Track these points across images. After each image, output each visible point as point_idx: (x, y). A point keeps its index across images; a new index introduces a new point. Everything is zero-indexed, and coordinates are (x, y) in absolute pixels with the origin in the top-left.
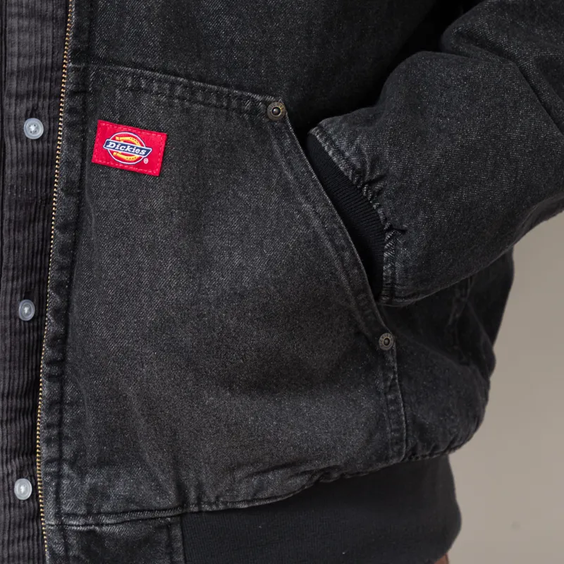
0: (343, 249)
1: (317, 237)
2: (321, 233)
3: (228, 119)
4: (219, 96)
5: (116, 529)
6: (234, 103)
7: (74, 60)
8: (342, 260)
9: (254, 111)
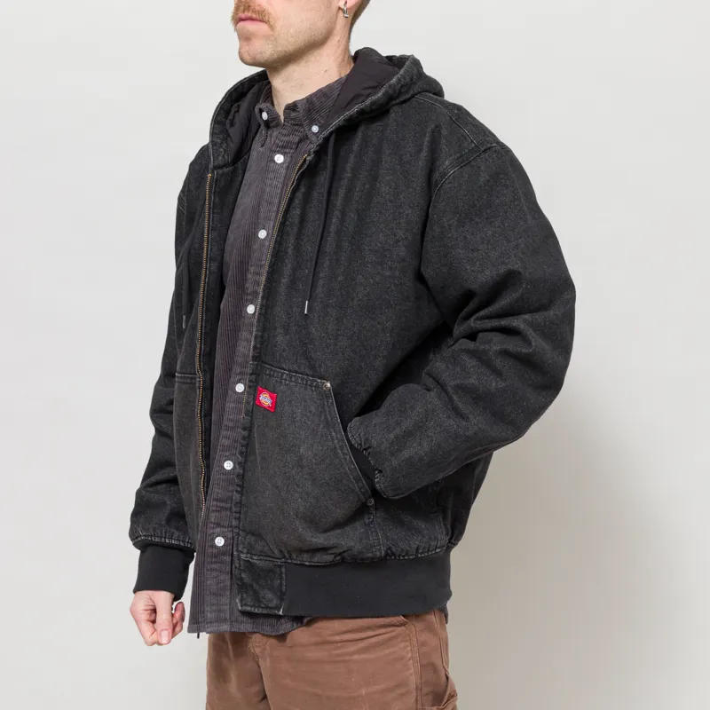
0: (346, 454)
1: (335, 448)
2: (337, 446)
3: (306, 389)
4: (302, 379)
5: (258, 562)
6: (309, 383)
7: (253, 360)
8: (345, 459)
9: (317, 386)
